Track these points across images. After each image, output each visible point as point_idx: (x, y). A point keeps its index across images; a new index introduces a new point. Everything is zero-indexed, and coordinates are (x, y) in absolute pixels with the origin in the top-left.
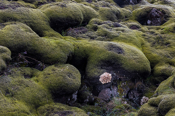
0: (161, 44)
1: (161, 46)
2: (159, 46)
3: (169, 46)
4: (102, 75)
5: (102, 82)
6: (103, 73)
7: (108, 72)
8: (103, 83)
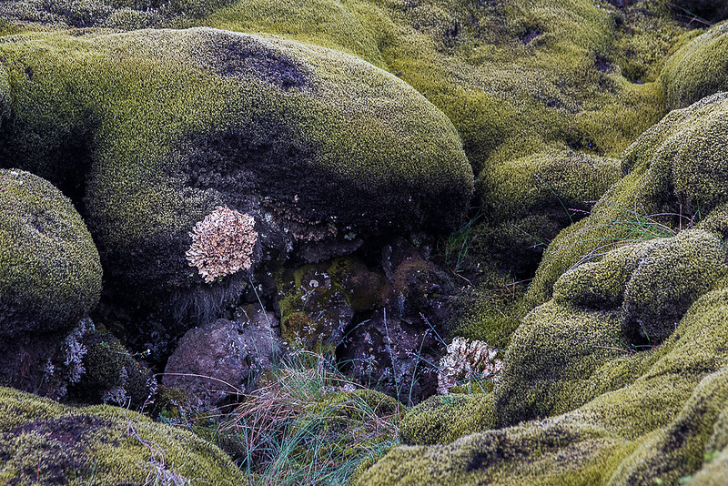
0: (492, 36)
1: (497, 43)
2: (484, 49)
3: (540, 43)
4: (203, 227)
5: (203, 273)
6: (205, 209)
7: (232, 205)
8: (209, 274)
